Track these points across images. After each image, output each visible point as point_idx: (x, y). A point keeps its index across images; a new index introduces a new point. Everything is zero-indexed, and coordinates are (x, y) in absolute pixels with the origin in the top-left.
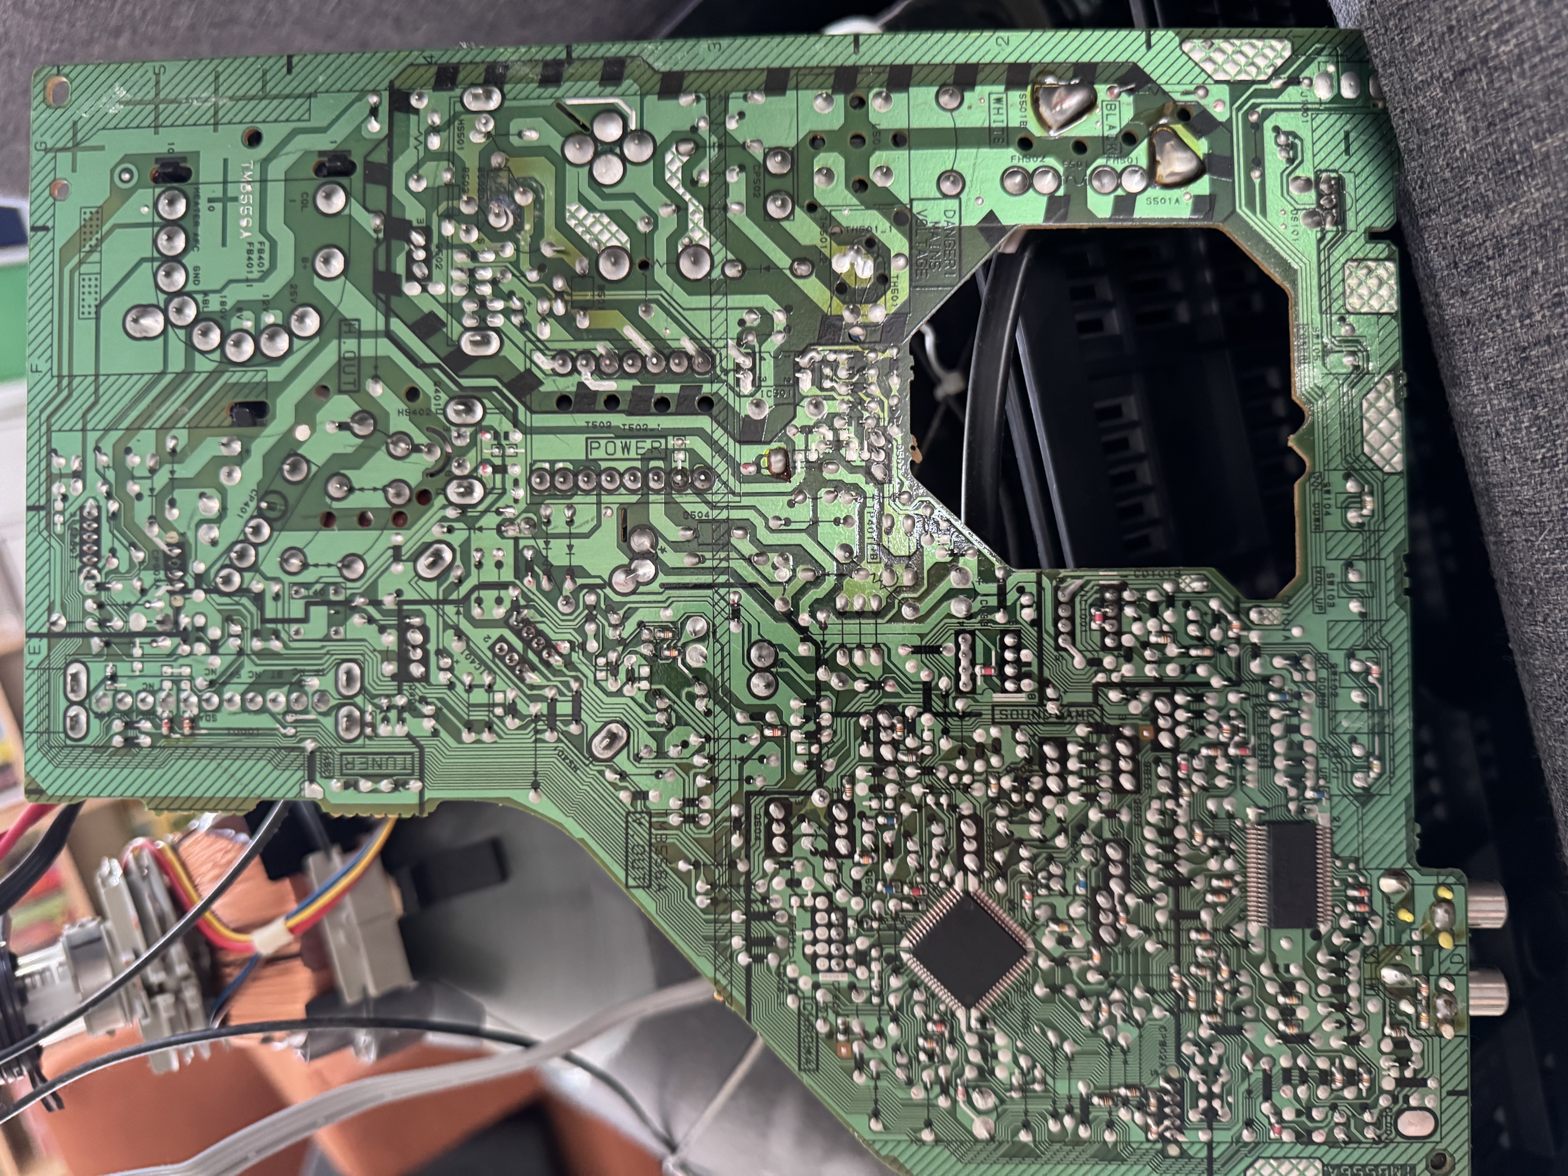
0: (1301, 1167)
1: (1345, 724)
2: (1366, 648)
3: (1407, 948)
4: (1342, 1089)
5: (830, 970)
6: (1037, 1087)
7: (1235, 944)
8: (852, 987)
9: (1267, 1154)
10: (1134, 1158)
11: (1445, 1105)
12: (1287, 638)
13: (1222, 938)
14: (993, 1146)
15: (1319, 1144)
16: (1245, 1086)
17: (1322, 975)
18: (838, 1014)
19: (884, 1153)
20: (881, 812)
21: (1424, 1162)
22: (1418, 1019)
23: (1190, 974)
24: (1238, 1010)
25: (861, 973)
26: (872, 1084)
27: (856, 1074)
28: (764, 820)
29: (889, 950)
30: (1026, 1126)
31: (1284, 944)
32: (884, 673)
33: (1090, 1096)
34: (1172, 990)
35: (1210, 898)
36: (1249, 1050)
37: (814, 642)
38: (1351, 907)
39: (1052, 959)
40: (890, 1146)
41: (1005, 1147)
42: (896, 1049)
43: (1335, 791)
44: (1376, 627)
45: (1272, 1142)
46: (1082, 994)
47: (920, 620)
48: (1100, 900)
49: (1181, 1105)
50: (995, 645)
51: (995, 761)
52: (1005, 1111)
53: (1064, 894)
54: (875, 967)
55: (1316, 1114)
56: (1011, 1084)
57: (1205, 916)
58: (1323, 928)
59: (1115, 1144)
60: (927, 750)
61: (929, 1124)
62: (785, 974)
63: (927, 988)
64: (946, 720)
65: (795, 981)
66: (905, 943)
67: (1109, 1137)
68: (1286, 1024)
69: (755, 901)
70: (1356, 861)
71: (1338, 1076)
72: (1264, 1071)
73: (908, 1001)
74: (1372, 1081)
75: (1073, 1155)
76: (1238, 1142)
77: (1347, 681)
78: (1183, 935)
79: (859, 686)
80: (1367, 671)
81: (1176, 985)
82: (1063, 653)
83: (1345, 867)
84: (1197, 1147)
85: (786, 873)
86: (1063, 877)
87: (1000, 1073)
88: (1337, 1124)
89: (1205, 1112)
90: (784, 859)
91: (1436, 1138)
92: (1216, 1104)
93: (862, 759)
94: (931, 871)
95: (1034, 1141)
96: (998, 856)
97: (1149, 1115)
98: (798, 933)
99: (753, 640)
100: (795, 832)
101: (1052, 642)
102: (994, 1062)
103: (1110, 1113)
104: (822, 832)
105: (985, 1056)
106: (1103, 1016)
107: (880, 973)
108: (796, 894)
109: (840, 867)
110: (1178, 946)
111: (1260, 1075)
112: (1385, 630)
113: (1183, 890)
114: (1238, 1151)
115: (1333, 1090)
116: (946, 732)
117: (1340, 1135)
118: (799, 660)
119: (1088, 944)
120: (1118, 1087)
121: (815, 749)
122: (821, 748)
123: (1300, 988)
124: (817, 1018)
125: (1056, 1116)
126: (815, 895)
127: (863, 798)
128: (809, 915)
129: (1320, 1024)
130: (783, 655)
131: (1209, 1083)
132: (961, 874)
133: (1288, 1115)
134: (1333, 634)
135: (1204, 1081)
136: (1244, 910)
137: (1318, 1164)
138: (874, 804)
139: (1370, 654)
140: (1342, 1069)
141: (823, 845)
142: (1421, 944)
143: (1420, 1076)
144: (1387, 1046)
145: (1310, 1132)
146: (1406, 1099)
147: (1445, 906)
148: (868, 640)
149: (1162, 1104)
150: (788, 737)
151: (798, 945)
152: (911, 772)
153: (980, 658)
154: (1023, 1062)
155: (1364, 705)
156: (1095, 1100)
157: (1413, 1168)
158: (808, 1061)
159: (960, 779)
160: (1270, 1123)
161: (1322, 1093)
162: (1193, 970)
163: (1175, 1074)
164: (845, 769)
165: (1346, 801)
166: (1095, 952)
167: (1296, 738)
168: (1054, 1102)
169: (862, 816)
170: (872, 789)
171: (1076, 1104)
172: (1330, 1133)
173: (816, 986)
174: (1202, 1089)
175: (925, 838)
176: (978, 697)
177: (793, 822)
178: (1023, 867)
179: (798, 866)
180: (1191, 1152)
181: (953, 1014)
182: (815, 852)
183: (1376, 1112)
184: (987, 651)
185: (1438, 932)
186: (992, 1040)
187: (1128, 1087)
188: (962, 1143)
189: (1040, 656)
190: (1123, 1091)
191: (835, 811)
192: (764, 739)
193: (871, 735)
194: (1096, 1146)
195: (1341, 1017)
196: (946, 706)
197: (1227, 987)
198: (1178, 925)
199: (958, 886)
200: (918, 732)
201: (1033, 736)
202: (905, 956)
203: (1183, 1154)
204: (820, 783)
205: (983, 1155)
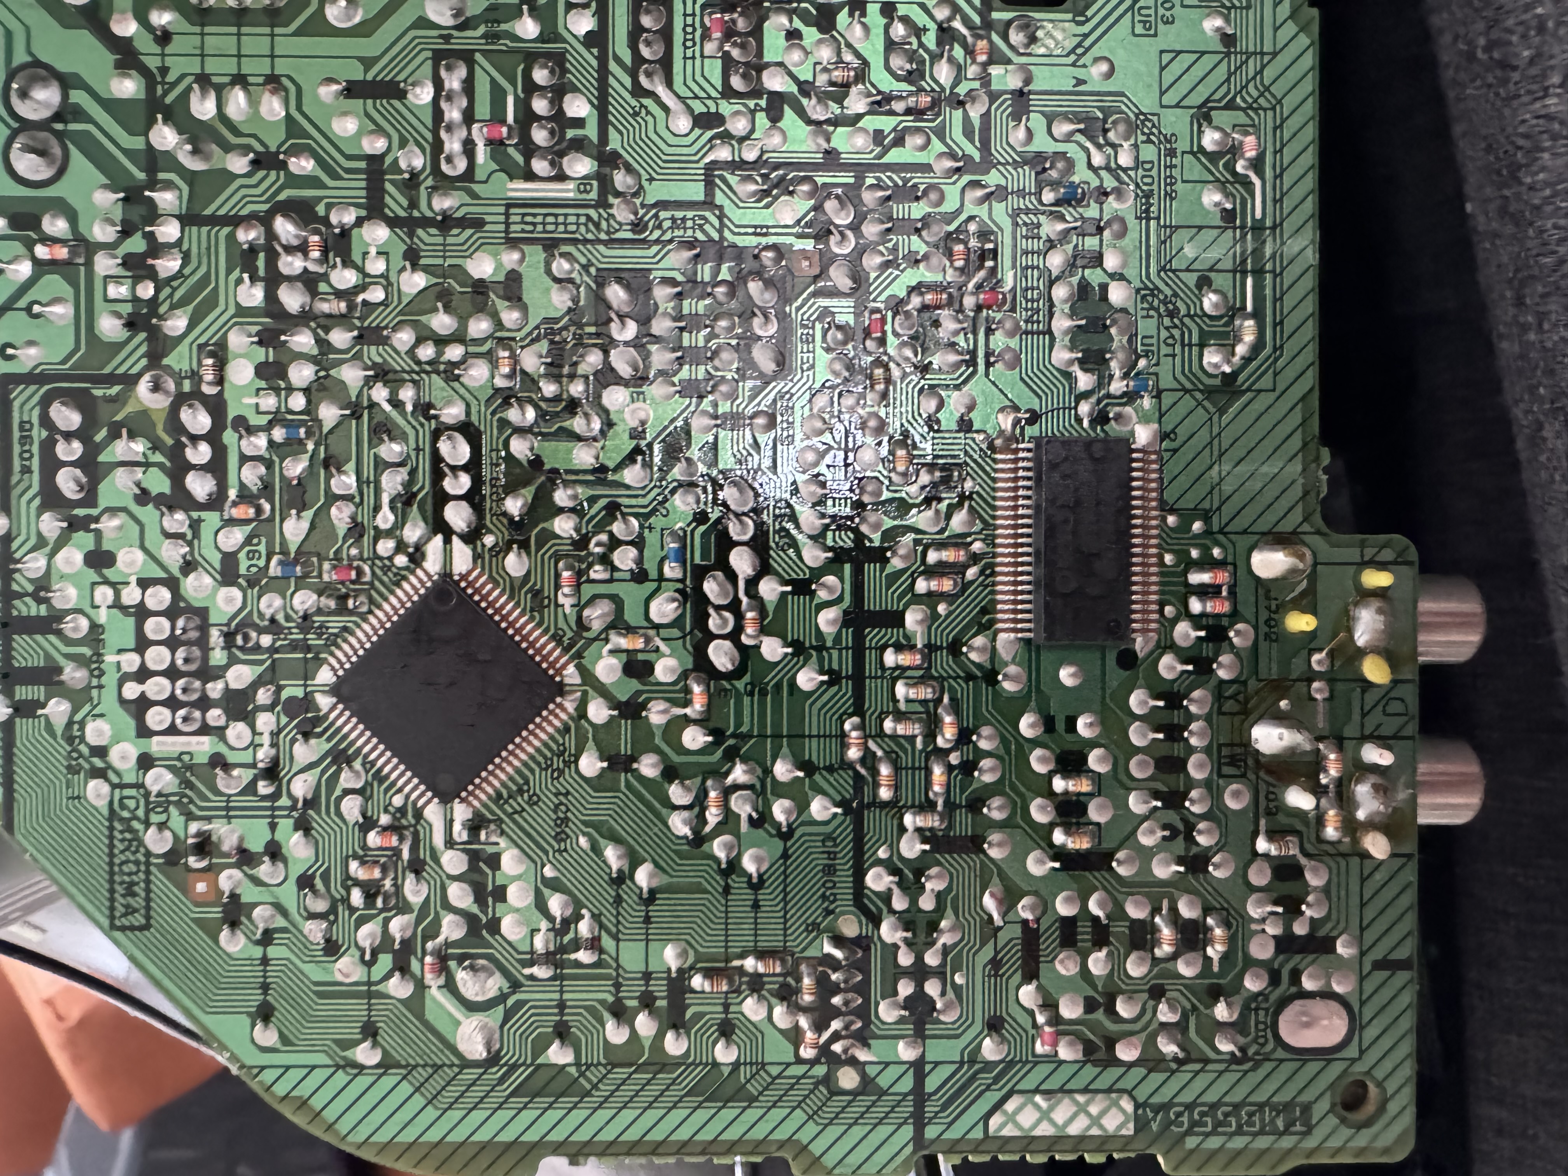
0: (1094, 1110)
1: (1189, 251)
2: (1231, 106)
3: (1301, 686)
4: (1174, 957)
5: (172, 730)
6: (584, 956)
7: (970, 677)
8: (218, 762)
9: (1029, 1083)
10: (772, 1095)
11: (1369, 988)
12: (1080, 82)
13: (943, 662)
14: (496, 1073)
15: (1130, 1065)
16: (987, 953)
17: (1138, 736)
18: (190, 817)
19: (280, 1089)
20: (277, 418)
21: (1328, 1096)
22: (1320, 820)
23: (881, 734)
24: (976, 804)
25: (238, 732)
26: (257, 952)
27: (224, 935)
28: (39, 434)
29: (293, 690)
30: (562, 1033)
31: (1067, 676)
32: (289, 136)
33: (684, 974)
34: (850, 766)
35: (921, 586)
36: (996, 886)
37: (144, 71)
38: (1195, 606)
39: (615, 704)
40: (294, 1075)
41: (520, 1076)
42: (305, 882)
43: (1166, 381)
44: (1252, 66)
45: (1039, 1060)
46: (670, 773)
47: (364, 30)
48: (710, 587)
49: (863, 989)
50: (513, 83)
51: (510, 317)
52: (520, 1004)
53: (639, 576)
54: (265, 721)
55: (1124, 1009)
56: (532, 952)
57: (912, 618)
58: (1140, 645)
59: (736, 1066)
60: (376, 295)
61: (370, 1032)
62: (82, 739)
63: (368, 765)
64: (411, 234)
65: (101, 752)
66: (325, 676)
67: (725, 1054)
68: (1068, 833)
69: (20, 596)
70: (1206, 517)
71: (1166, 932)
72: (1025, 922)
73: (330, 789)
74: (1231, 941)
75: (654, 1089)
76: (972, 1062)
77: (1193, 169)
78: (870, 657)
79: (238, 164)
80: (1235, 151)
81: (853, 753)
82: (647, 102)
83: (1185, 526)
84: (892, 1072)
85: (84, 540)
86: (639, 543)
87: (510, 927)
88: (1163, 1025)
89: (909, 1003)
90: (80, 512)
91: (1352, 1051)
92: (932, 988)
93: (242, 311)
94: (379, 534)
95: (577, 1064)
96: (514, 506)
97: (805, 1010)
98: (110, 658)
99: (15, 63)
100: (101, 458)
101: (628, 81)
102: (500, 907)
103: (726, 1006)
104: (158, 458)
105: (480, 897)
106: (713, 816)
107: (275, 735)
108: (107, 582)
109: (195, 525)
110: (858, 678)
111: (1017, 930)
112: (1269, 74)
113: (871, 569)
114: (973, 1078)
115: (1155, 961)
116: (413, 257)
117: (1168, 1048)
118: (112, 106)
119: (685, 675)
120: (742, 956)
121: (146, 290)
122: (158, 290)
123: (1096, 761)
124: (147, 824)
125: (620, 1013)
126: (144, 584)
127: (242, 390)
128: (131, 621)
129: (1134, 832)
130: (77, 97)
131: (917, 947)
132: (439, 538)
133: (1069, 1010)
134: (1168, 77)
135: (908, 943)
136: (989, 609)
137: (1127, 1105)
138: (269, 402)
139: (1240, 118)
140: (1174, 917)
141: (159, 483)
142: (1330, 678)
143: (1321, 933)
144: (1259, 876)
145: (1110, 1043)
146: (1296, 976)
147: (1376, 603)
148: (256, 68)
149: (825, 988)
150: (89, 264)
151: (110, 679)
152: (340, 338)
153: (483, 110)
154: (556, 904)
155: (1228, 216)
156: (697, 981)
157: (1307, 1108)
158: (130, 911)
159: (440, 353)
160: (1035, 1025)
161: (1135, 967)
162: (888, 725)
163: (850, 927)
164: (207, 331)
165: (1188, 402)
166: (697, 689)
167: (1095, 277)
168: (618, 986)
169: (243, 425)
170: (261, 370)
171: (659, 988)
172: (1150, 1043)
173: (146, 762)
174: (905, 959)
175: (368, 471)
176: (476, 187)
177: (99, 437)
178: (564, 526)
179: (109, 525)
180: (884, 1081)
181: (419, 814)
182: (143, 496)
183: (1238, 1000)
184: (498, 96)
185: (1361, 653)
186: (494, 861)
187: (762, 955)
188: (437, 1068)
189: (602, 107)
190: (750, 964)
191: (185, 415)
192: (41, 267)
193: (261, 262)
194: (698, 1072)
195: (1172, 817)
196: (413, 204)
197: (954, 759)
198: (859, 638)
199: (433, 564)
200: (356, 257)
201: (585, 268)
202: (324, 702)
203: (867, 1085)
204: (155, 358)
205: (477, 1092)
